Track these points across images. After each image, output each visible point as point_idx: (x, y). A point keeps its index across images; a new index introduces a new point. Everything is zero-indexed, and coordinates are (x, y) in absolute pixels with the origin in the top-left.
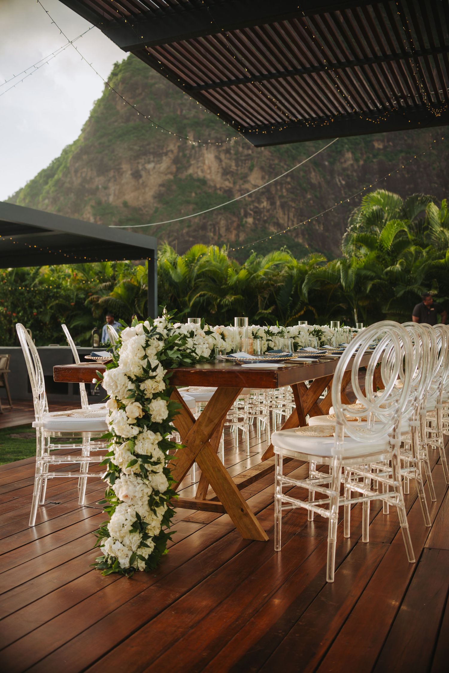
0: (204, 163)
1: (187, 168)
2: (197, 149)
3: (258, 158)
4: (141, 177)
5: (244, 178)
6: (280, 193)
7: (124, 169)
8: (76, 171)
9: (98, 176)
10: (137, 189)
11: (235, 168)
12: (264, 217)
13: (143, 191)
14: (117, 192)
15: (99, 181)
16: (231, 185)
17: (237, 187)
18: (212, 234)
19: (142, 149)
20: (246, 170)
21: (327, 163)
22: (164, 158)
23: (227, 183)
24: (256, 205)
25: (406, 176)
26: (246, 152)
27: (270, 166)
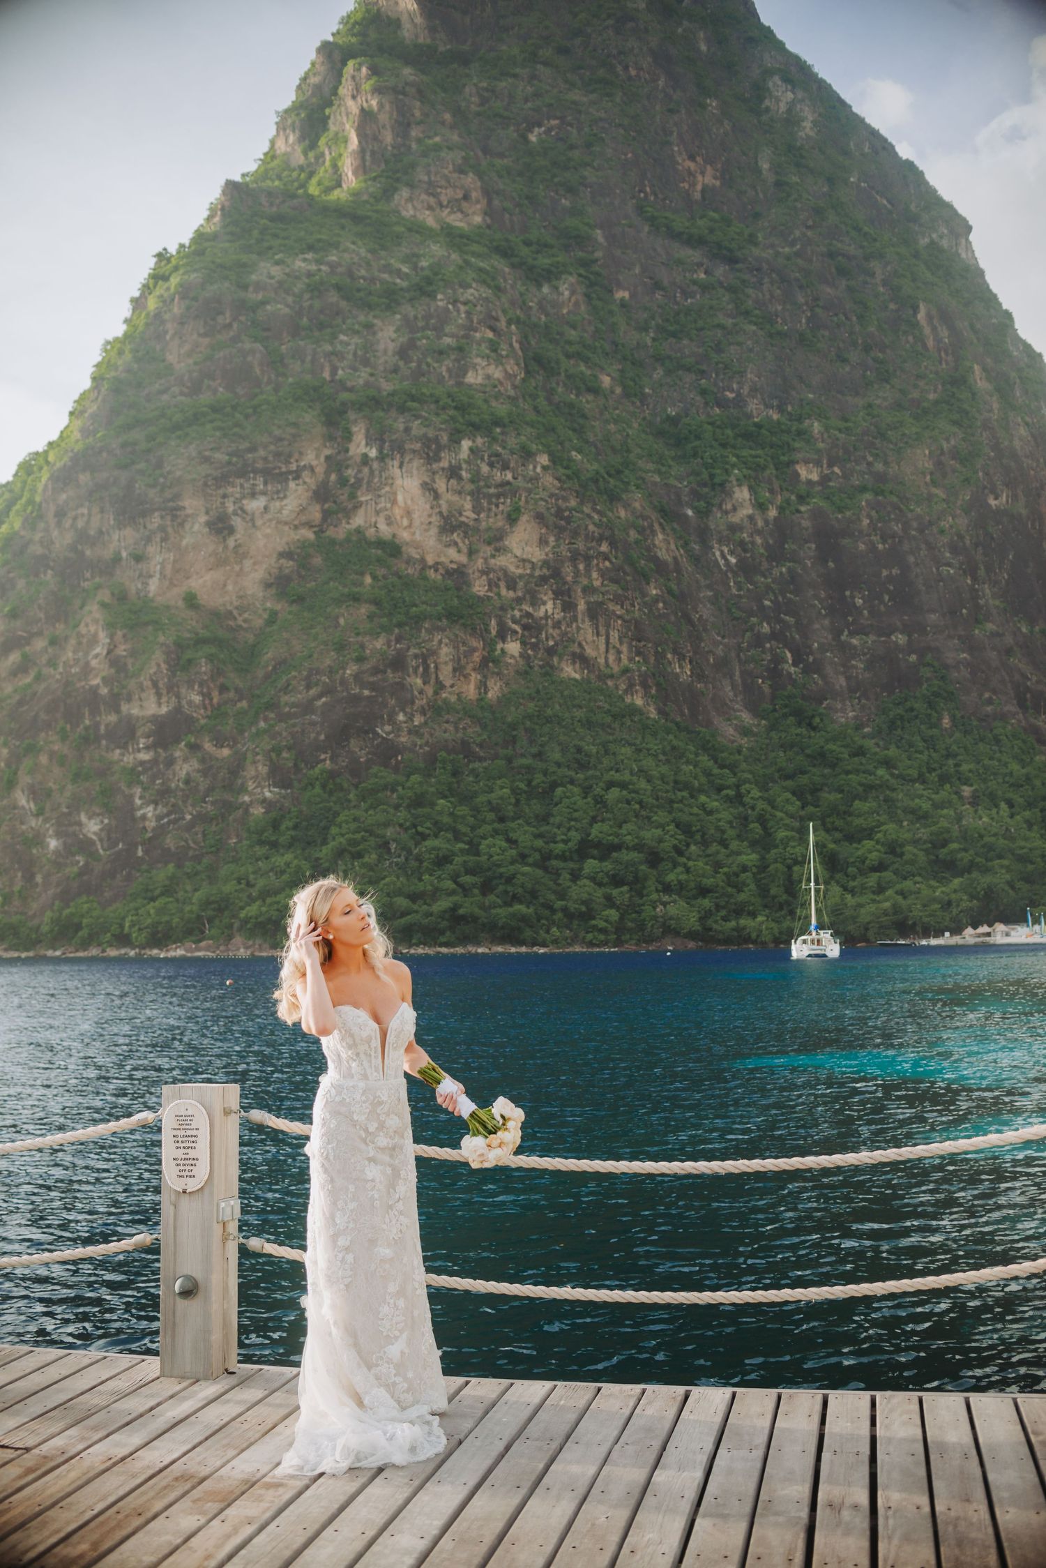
0: (394, 502)
1: (348, 513)
2: (375, 465)
3: (529, 491)
4: (231, 531)
5: (496, 540)
6: (585, 582)
7: (189, 511)
8: (60, 514)
9: (120, 526)
10: (221, 562)
11: (474, 516)
12: (547, 639)
13: (237, 568)
14: (169, 567)
15: (122, 540)
16: (463, 559)
17: (480, 563)
18: (419, 681)
19: (235, 459)
20: (500, 522)
21: (690, 513)
22: (292, 485)
23: (452, 553)
24: (527, 608)
25: (880, 546)
26: (498, 476)
27: (559, 513)
